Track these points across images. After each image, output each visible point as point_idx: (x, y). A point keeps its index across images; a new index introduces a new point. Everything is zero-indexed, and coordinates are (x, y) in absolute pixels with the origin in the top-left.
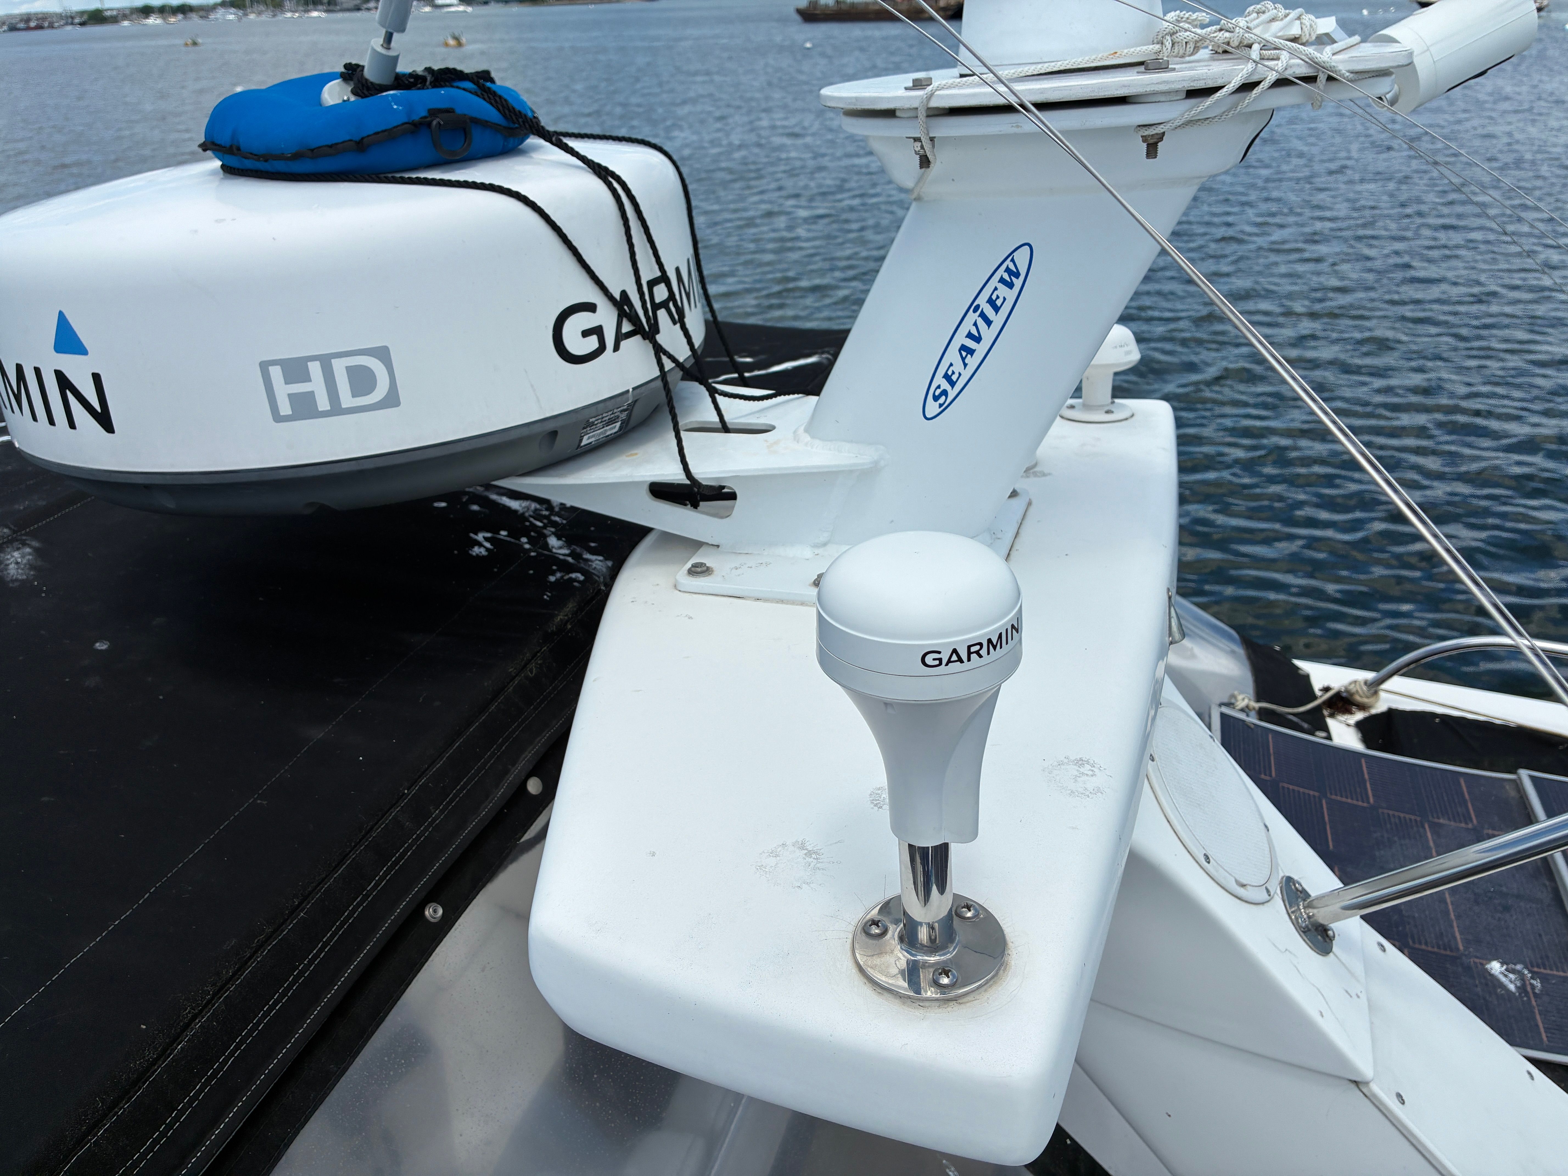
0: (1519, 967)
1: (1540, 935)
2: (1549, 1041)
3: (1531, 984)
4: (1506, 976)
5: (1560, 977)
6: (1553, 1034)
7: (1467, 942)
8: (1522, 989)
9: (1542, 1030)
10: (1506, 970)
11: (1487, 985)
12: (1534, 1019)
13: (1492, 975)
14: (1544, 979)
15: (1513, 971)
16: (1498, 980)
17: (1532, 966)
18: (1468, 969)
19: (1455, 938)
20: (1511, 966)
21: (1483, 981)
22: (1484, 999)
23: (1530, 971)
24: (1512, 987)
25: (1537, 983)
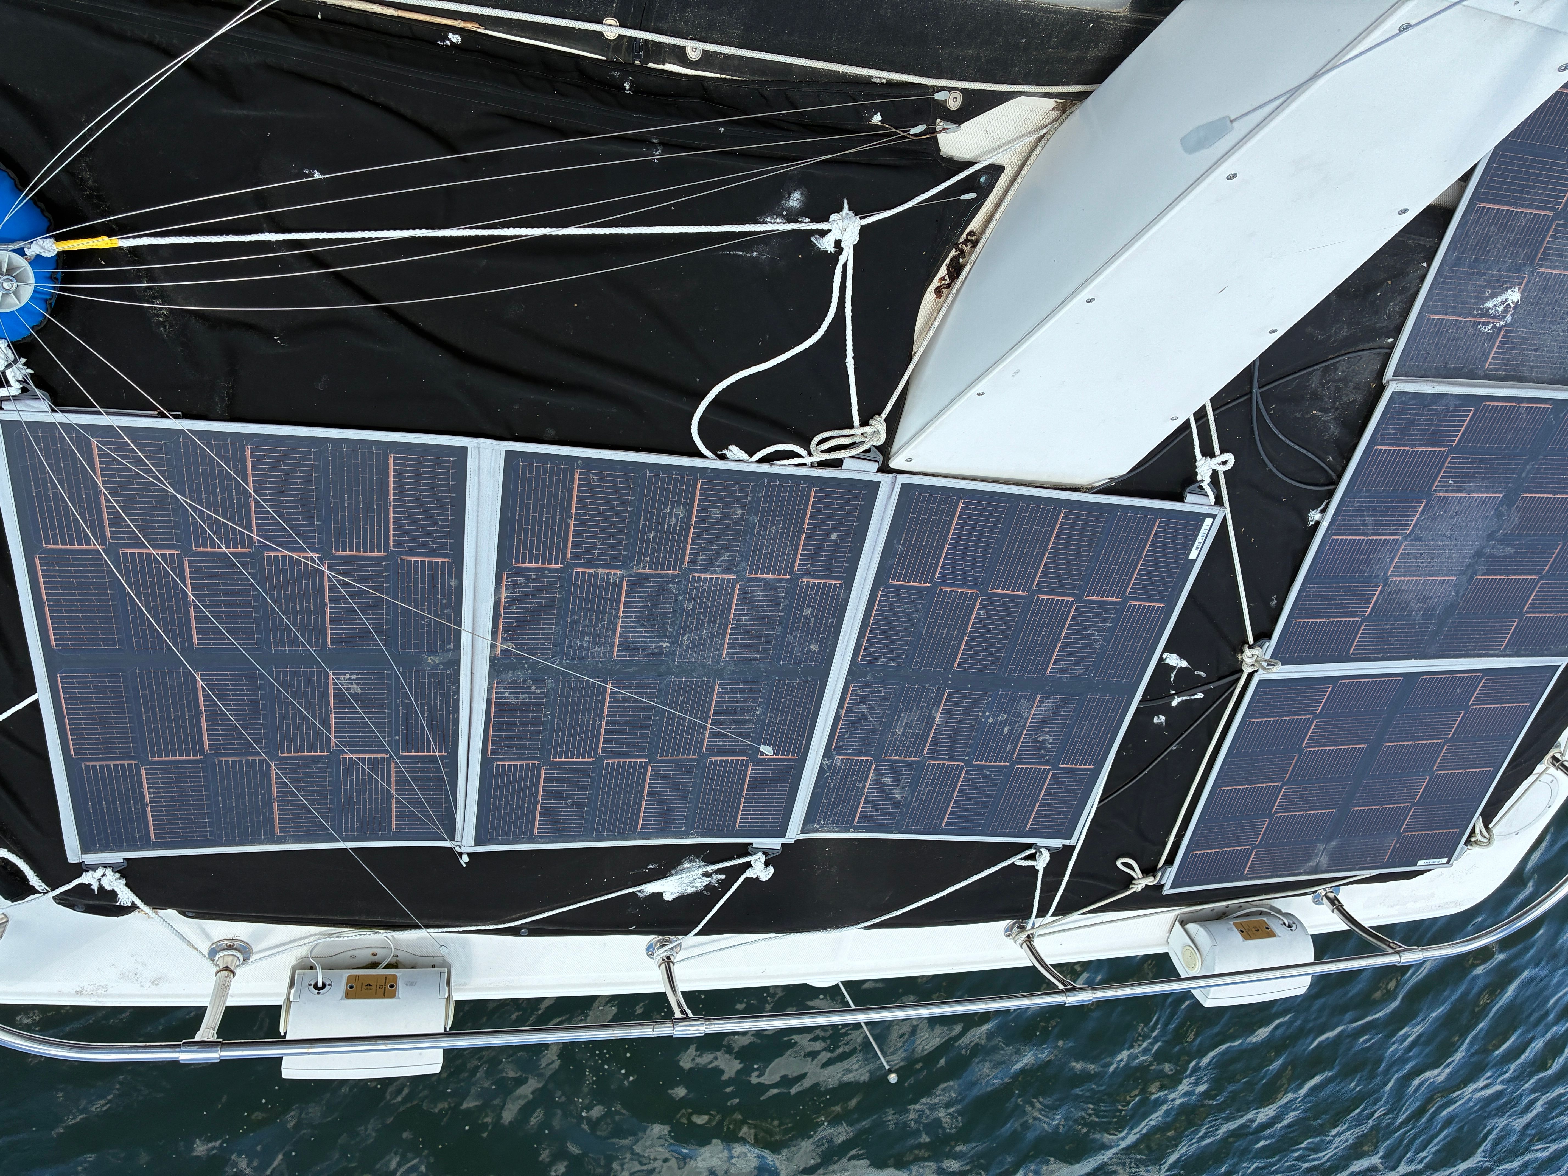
0: (1509, 318)
1: (1536, 350)
2: (1429, 319)
3: (1488, 324)
4: (1503, 302)
5: (1489, 353)
6: (1435, 326)
7: (1546, 278)
8: (1486, 313)
9: (1441, 317)
10: (1508, 305)
11: (1498, 281)
12: (1454, 314)
13: (1507, 289)
14: (1491, 337)
15: (1505, 311)
16: (1500, 294)
17: (1506, 331)
18: (1519, 269)
19: (1554, 268)
20: (1511, 311)
21: (1502, 279)
22: (1484, 274)
23: (1501, 328)
24: (1490, 304)
25: (1487, 329)
